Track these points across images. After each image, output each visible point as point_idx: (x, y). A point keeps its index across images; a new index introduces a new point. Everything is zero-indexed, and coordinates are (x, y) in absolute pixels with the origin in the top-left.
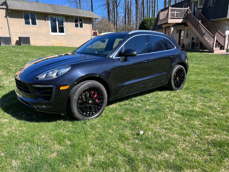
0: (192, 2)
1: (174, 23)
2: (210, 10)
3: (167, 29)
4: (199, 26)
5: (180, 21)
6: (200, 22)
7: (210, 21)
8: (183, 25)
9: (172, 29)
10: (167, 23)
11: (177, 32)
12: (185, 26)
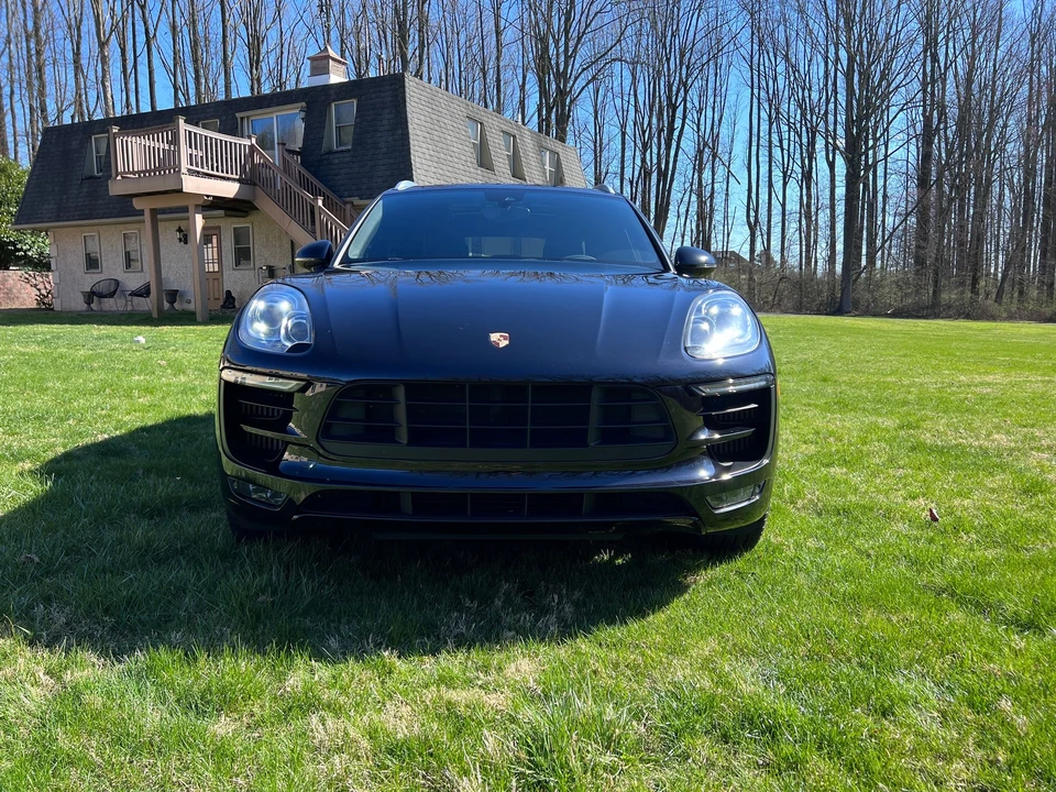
0: (242, 119)
1: (208, 196)
2: (336, 161)
3: (159, 217)
4: (321, 221)
5: (229, 189)
6: (320, 203)
7: (348, 206)
8: (222, 212)
9: (199, 220)
10: (181, 191)
11: (180, 240)
12: (226, 215)
